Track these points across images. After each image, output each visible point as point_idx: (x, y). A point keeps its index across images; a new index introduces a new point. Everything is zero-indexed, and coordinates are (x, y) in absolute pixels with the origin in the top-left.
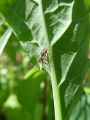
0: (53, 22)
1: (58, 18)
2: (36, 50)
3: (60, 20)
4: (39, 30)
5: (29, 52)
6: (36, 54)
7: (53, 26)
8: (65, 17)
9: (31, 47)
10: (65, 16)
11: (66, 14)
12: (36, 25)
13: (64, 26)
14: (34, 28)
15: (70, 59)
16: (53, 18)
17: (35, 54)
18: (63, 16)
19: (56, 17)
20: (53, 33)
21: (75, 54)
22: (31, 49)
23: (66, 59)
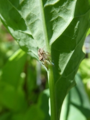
0: (53, 17)
1: (59, 12)
2: (29, 40)
3: (61, 15)
4: (35, 22)
5: (19, 40)
6: (29, 44)
7: (53, 21)
8: (66, 12)
9: (22, 36)
10: (67, 10)
11: (68, 8)
12: (31, 15)
13: (65, 22)
14: (29, 18)
15: (68, 57)
16: (53, 12)
17: (27, 44)
18: (64, 11)
19: (57, 11)
20: (53, 29)
21: (73, 52)
22: (23, 38)
23: (64, 57)
